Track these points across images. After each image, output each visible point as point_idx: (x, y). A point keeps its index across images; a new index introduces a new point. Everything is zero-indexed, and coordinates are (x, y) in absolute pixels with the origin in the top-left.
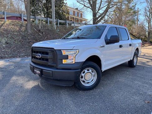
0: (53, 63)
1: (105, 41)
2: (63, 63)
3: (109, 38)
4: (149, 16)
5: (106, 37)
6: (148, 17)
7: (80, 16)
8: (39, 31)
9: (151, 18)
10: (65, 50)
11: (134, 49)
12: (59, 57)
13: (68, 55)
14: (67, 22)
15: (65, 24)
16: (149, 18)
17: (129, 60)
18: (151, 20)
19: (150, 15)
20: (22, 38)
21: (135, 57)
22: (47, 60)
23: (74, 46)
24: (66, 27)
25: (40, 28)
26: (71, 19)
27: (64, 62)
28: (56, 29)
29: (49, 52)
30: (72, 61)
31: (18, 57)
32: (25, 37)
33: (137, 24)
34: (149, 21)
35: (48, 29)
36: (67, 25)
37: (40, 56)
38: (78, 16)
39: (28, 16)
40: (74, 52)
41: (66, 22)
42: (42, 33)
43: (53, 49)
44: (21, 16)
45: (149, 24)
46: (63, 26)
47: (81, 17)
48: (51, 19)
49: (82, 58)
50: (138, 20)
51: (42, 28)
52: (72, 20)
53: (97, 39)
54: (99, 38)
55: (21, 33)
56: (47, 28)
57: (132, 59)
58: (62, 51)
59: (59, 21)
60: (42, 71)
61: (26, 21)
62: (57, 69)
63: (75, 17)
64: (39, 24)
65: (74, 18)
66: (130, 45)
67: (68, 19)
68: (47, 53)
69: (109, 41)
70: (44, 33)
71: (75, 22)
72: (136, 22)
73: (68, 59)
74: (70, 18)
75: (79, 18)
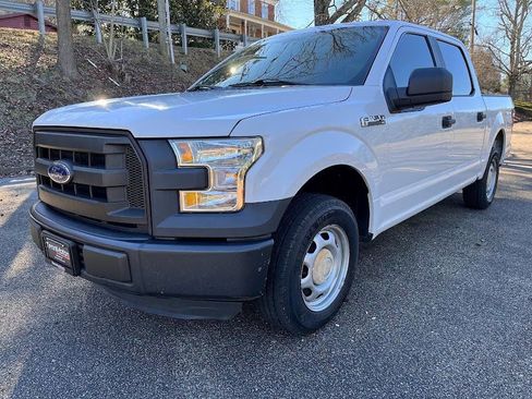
0: (131, 211)
1: (387, 94)
2: (184, 208)
3: (403, 83)
4: (517, 16)
5: (388, 80)
6: (510, 17)
7: (265, 15)
8: (109, 68)
9: (522, 21)
10: (190, 143)
11: (492, 134)
12: (158, 179)
13: (205, 169)
14: (219, 34)
15: (208, 43)
16: (514, 23)
17: (472, 179)
18: (520, 30)
19: (517, 11)
20: (39, 96)
21: (491, 167)
22: (100, 194)
23: (239, 117)
24: (212, 55)
25: (111, 56)
26: (234, 28)
27: (189, 201)
28: (178, 63)
29: (106, 150)
30: (230, 196)
31: (25, 172)
32: (53, 92)
33: (472, 46)
34: (513, 32)
35: (144, 63)
36: (219, 47)
37: (65, 173)
38: (259, 14)
39: (61, 9)
40: (236, 153)
41: (214, 35)
42: (122, 77)
43: (126, 133)
44: (35, 11)
45: (512, 43)
46: (202, 50)
47: (271, 17)
48: (155, 24)
49: (282, 183)
50: (474, 28)
51: (117, 55)
52: (238, 30)
53: (350, 87)
54: (360, 79)
55: (36, 77)
56: (138, 59)
57: (480, 175)
58: (174, 144)
59: (187, 31)
60: (76, 249)
61: (55, 29)
62: (154, 240)
63: (246, 19)
64: (108, 40)
65: (243, 23)
66: (480, 117)
67: (221, 24)
68: (99, 160)
69: (403, 96)
70: (128, 78)
71: (247, 38)
72: (469, 38)
73: (206, 187)
74: (228, 23)
75: (263, 23)
